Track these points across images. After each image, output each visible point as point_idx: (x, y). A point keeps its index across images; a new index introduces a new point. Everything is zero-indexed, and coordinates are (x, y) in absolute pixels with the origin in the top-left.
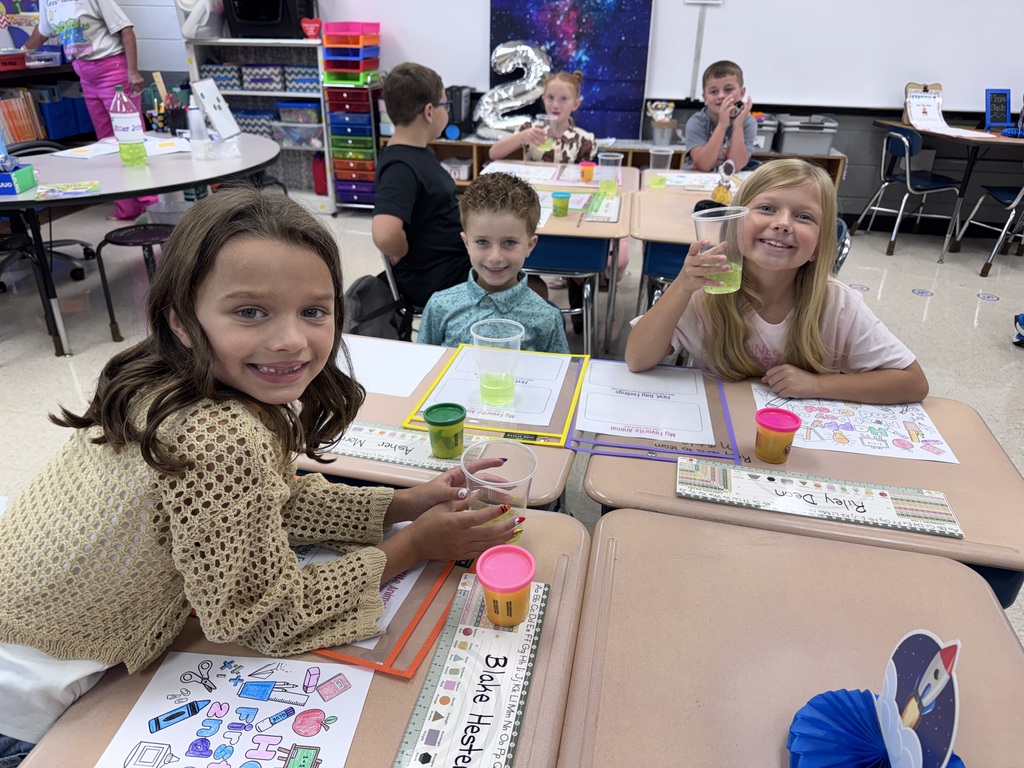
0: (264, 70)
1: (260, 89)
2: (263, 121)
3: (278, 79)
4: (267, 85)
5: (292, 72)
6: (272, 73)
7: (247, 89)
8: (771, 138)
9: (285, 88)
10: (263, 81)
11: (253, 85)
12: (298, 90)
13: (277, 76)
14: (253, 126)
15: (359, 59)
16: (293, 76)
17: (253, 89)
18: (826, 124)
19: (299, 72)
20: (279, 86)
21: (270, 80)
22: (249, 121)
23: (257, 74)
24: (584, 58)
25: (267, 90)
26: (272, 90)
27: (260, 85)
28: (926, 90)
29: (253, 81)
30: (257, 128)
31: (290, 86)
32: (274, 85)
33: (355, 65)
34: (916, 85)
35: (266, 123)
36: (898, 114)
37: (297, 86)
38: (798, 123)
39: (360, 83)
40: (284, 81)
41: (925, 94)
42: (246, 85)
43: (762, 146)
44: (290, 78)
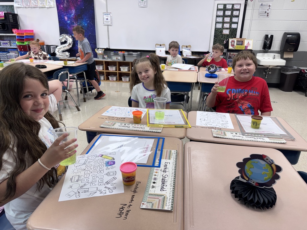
0: (5, 41)
1: (5, 46)
2: (5, 53)
3: (9, 43)
4: (6, 45)
5: (12, 42)
6: (7, 42)
7: (2, 46)
8: (122, 57)
9: (11, 46)
10: (5, 44)
11: (3, 45)
12: (14, 46)
13: (8, 43)
14: (3, 55)
15: (24, 38)
16: (13, 43)
17: (3, 46)
18: (133, 54)
19: (14, 42)
20: (9, 45)
21: (7, 44)
22: (2, 54)
23: (3, 42)
25: (6, 46)
26: (8, 46)
27: (5, 45)
28: (161, 46)
29: (3, 44)
30: (4, 55)
31: (12, 45)
32: (8, 45)
33: (23, 40)
34: (158, 44)
35: (6, 54)
36: (154, 52)
37: (14, 45)
38: (127, 54)
39: (25, 44)
40: (10, 44)
41: (161, 47)
42: (2, 45)
43: (120, 59)
44: (12, 43)
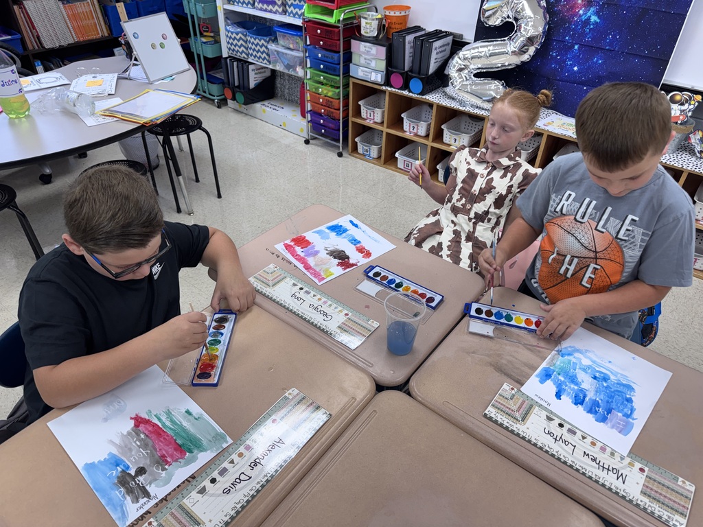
1: (265, 11)
2: (263, 41)
4: (271, 7)
7: (256, 9)
9: (285, 12)
10: (268, 3)
11: (261, 5)
12: (293, 16)
14: (256, 46)
16: (292, 1)
17: (261, 9)
20: (281, 10)
24: (594, 18)
25: (270, 12)
26: (275, 13)
27: (265, 6)
29: (260, 2)
31: (289, 10)
32: (276, 7)
39: (333, 19)
42: (256, 4)
44: (290, 3)
